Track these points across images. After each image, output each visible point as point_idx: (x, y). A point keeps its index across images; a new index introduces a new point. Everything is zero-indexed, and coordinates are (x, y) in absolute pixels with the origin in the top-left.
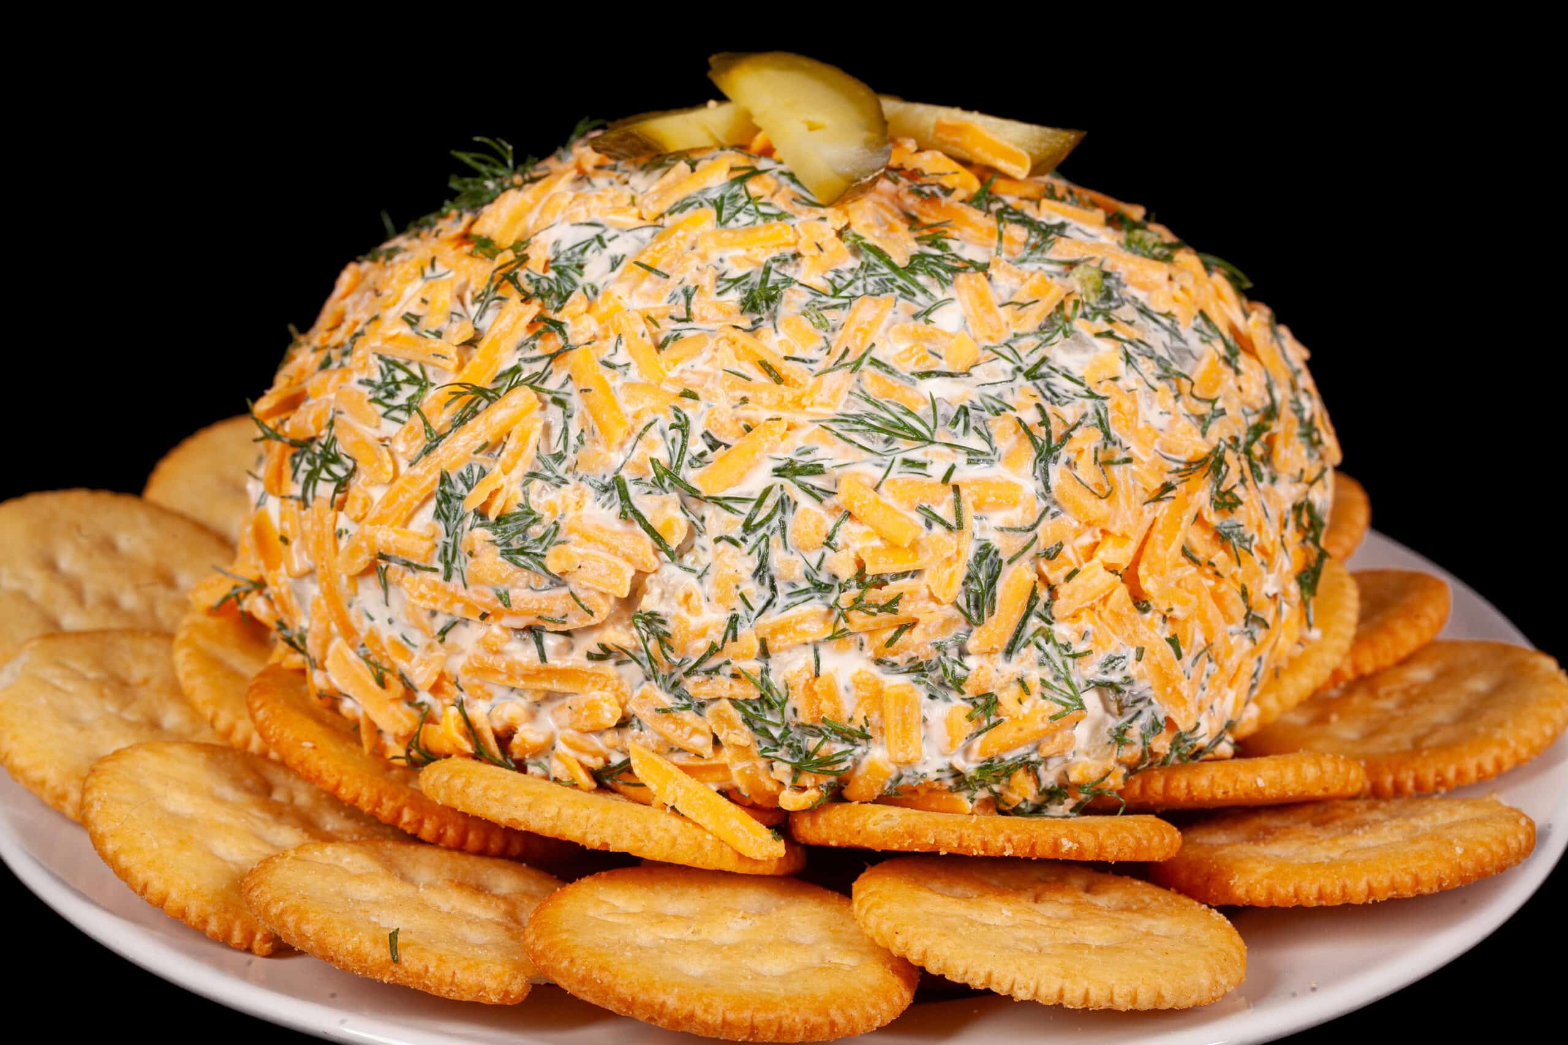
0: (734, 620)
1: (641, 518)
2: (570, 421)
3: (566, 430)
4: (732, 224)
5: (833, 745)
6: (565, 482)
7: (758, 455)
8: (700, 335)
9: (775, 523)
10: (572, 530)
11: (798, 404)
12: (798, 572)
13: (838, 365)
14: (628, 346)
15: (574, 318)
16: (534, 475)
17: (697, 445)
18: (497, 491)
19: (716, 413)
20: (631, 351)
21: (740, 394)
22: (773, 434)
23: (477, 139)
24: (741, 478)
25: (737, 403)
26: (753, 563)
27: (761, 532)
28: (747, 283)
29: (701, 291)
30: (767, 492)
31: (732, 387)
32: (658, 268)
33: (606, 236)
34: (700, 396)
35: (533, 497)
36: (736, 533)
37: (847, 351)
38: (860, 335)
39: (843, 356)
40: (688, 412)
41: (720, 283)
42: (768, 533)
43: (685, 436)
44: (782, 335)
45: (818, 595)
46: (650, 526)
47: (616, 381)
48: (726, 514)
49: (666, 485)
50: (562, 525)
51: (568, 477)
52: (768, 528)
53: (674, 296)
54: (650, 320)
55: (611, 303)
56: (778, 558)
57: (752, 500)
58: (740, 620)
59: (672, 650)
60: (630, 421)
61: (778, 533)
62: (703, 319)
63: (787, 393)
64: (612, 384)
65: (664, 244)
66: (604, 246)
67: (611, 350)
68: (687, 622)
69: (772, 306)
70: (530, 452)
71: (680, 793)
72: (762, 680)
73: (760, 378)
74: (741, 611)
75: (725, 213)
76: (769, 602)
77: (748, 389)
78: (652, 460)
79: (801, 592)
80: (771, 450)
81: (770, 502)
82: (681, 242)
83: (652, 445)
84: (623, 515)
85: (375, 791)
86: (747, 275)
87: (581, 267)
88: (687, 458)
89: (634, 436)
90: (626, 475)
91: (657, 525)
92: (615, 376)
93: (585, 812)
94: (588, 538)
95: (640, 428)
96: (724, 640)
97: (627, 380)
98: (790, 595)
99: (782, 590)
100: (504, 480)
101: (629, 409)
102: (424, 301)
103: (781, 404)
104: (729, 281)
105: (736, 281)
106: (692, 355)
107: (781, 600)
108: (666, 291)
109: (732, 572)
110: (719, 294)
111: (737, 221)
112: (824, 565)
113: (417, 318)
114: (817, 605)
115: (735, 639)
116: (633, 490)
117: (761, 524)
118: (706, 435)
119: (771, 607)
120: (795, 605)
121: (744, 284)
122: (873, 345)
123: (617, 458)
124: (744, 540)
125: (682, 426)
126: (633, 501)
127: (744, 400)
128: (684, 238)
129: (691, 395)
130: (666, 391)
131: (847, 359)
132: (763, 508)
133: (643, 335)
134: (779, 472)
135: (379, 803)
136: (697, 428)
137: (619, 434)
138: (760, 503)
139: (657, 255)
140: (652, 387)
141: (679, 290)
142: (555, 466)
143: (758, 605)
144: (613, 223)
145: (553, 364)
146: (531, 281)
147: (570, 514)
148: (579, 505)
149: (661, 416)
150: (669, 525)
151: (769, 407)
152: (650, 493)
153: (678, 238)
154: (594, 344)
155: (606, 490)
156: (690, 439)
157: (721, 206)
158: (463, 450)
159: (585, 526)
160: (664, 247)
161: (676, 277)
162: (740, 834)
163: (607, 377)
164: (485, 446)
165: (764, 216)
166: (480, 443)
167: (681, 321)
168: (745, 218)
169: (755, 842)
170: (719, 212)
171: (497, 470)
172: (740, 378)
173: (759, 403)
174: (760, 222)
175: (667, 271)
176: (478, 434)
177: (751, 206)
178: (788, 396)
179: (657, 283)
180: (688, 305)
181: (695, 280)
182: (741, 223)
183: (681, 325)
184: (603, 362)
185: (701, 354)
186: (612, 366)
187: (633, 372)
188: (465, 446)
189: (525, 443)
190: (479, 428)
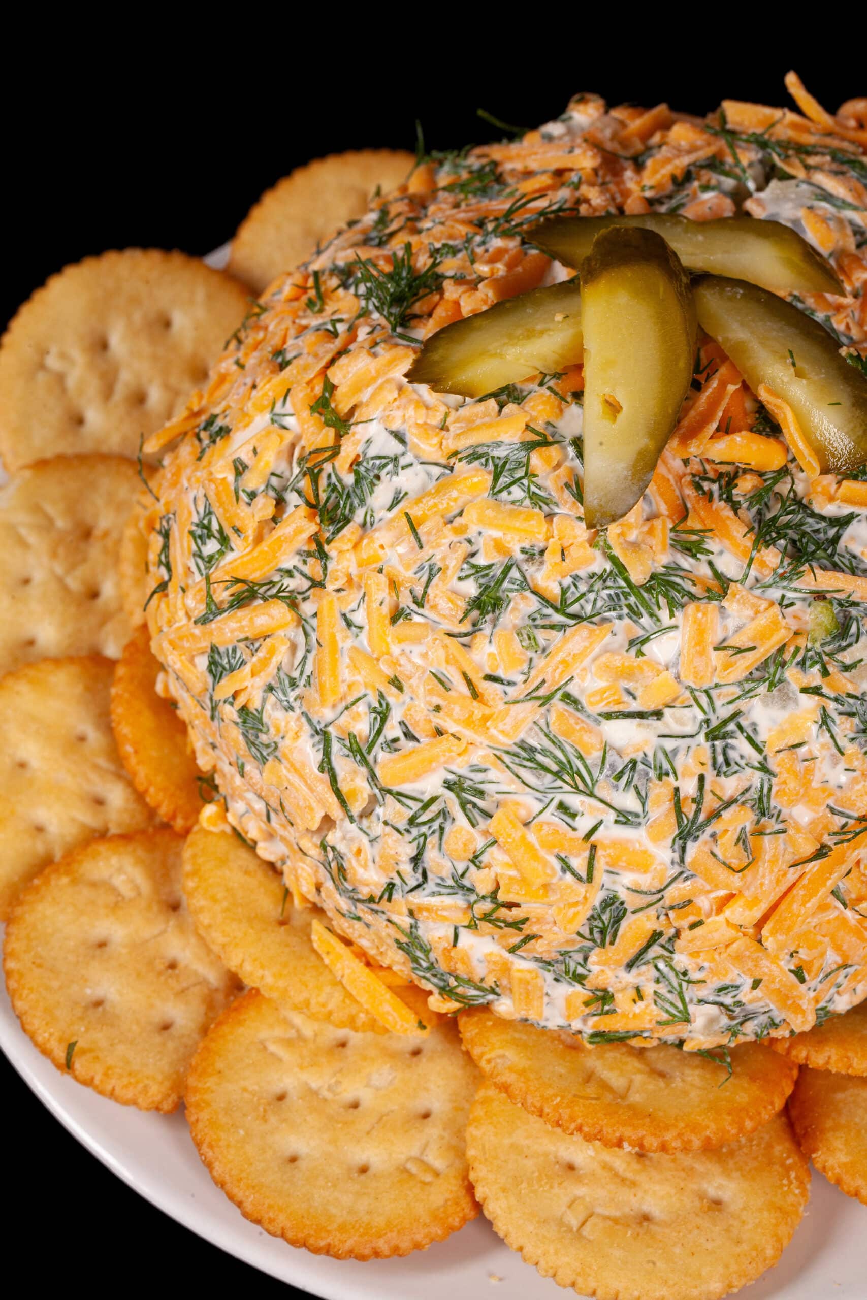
0: (391, 886)
1: (333, 779)
2: (309, 655)
3: (305, 658)
4: (504, 494)
5: (467, 990)
6: (292, 709)
7: (434, 765)
8: (426, 624)
9: (435, 826)
10: (286, 754)
11: (483, 725)
12: (446, 871)
13: (529, 697)
14: (368, 607)
15: (340, 551)
16: (271, 689)
17: (393, 730)
18: (245, 688)
19: (413, 710)
20: (369, 614)
21: (436, 701)
22: (451, 751)
24: (417, 777)
25: (431, 709)
26: (412, 851)
27: (424, 829)
28: (487, 575)
29: (444, 573)
30: (433, 800)
31: (430, 692)
32: (419, 531)
33: (403, 461)
34: (405, 688)
35: (268, 707)
36: (402, 824)
37: (543, 682)
38: (561, 667)
39: (538, 688)
40: (391, 700)
41: (466, 566)
42: (428, 833)
43: (383, 721)
44: (495, 646)
45: (461, 892)
46: (338, 789)
47: (346, 642)
48: (398, 806)
49: (358, 758)
50: (280, 745)
51: (296, 705)
52: (430, 827)
53: (421, 568)
54: (395, 586)
55: (372, 552)
56: (431, 856)
57: (421, 801)
58: (396, 887)
59: (346, 879)
60: (343, 688)
61: (437, 835)
62: (435, 606)
63: (478, 710)
64: (340, 645)
65: (440, 497)
66: (396, 472)
67: (354, 605)
68: (356, 868)
69: (497, 612)
70: (272, 669)
71: (347, 972)
72: (411, 933)
73: (460, 690)
74: (397, 881)
75: (503, 481)
76: (418, 886)
77: (445, 699)
78: (350, 731)
79: (446, 887)
80: (445, 762)
81: (435, 808)
82: (452, 504)
83: (356, 717)
84: (322, 765)
85: (172, 807)
86: (490, 567)
87: (373, 485)
88: (381, 740)
89: (344, 704)
90: (333, 731)
91: (344, 788)
92: (347, 637)
94: (295, 768)
95: (350, 699)
96: (381, 898)
97: (356, 643)
98: (438, 885)
99: (432, 879)
100: (248, 683)
101: (346, 674)
102: (255, 451)
103: (469, 722)
104: (474, 566)
105: (479, 569)
106: (413, 641)
107: (430, 886)
108: (415, 562)
109: (393, 852)
110: (459, 579)
111: (510, 493)
112: (467, 875)
113: (245, 467)
114: (459, 901)
115: (389, 900)
116: (336, 746)
117: (424, 823)
118: (403, 724)
119: (420, 889)
120: (440, 894)
121: (483, 576)
122: (572, 679)
123: (328, 715)
124: (408, 831)
125: (382, 714)
126: (333, 758)
127: (438, 709)
128: (455, 500)
129: (396, 683)
130: (381, 671)
131: (541, 691)
132: (427, 812)
133: (381, 604)
134: (449, 786)
135: (174, 817)
136: (396, 716)
137: (331, 700)
138: (426, 806)
139: (427, 512)
140: (373, 662)
141: (425, 566)
142: (289, 690)
143: (413, 883)
144: (414, 446)
145: (312, 590)
146: (329, 485)
147: (288, 741)
148: (297, 736)
149: (370, 694)
150: (354, 792)
151: (457, 721)
152: (348, 756)
154: (343, 593)
155: (317, 733)
156: (388, 725)
157: (501, 472)
158: (229, 635)
159: (296, 757)
160: (435, 505)
161: (427, 551)
162: (390, 1018)
163: (339, 636)
164: (246, 639)
165: (533, 496)
166: (242, 636)
167: (415, 602)
168: (517, 492)
169: (402, 1026)
170: (496, 479)
171: (247, 669)
172: (440, 686)
173: (450, 715)
174: (527, 502)
175: (423, 539)
176: (243, 627)
177: (525, 482)
178: (478, 714)
179: (413, 549)
180: (427, 586)
181: (444, 559)
182: (512, 498)
183: (414, 607)
184: (344, 615)
185: (420, 644)
186: (349, 624)
187: (364, 636)
188: (232, 631)
189: (270, 658)
190: (244, 623)
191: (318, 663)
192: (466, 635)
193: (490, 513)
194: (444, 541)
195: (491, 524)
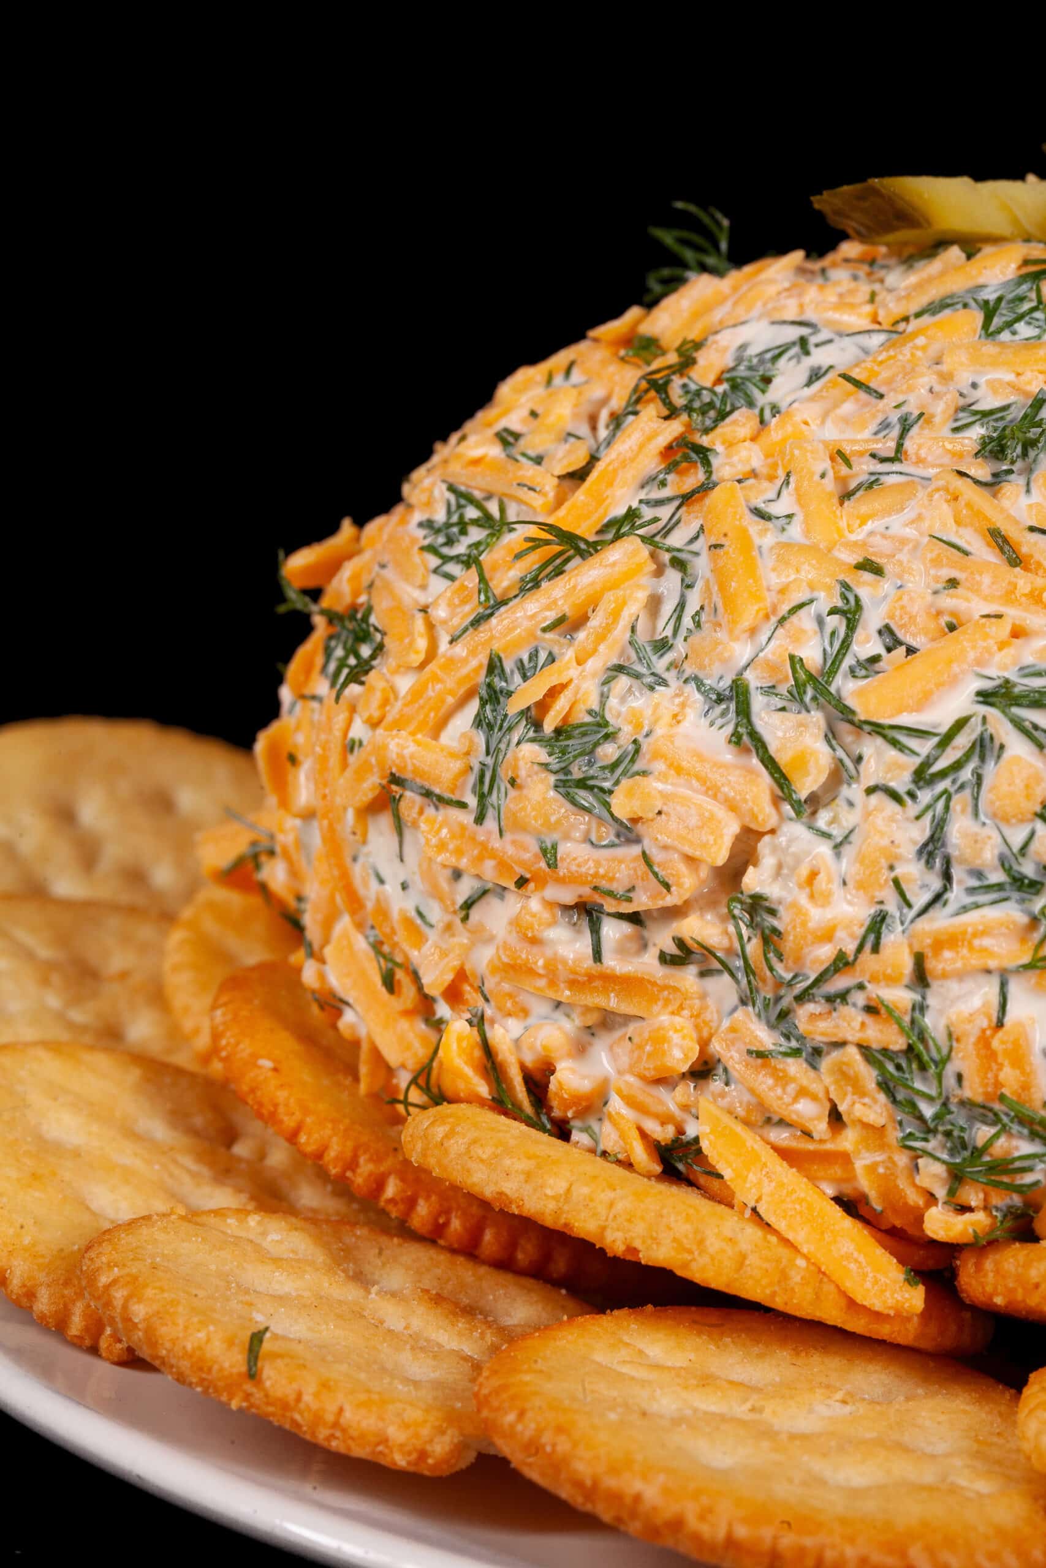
0: (878, 923)
1: (759, 745)
2: (688, 592)
3: (681, 606)
4: (1005, 336)
5: (1015, 1142)
6: (664, 683)
7: (956, 669)
8: (908, 483)
9: (966, 774)
10: (657, 755)
12: (989, 855)
14: (797, 489)
15: (730, 445)
16: (620, 669)
17: (866, 644)
18: (563, 687)
19: (906, 598)
20: (800, 498)
21: (947, 573)
22: (986, 637)
23: (679, 205)
24: (923, 701)
25: (939, 586)
26: (920, 832)
27: (941, 786)
28: (1002, 418)
29: (929, 422)
30: (960, 725)
31: (937, 562)
32: (872, 385)
33: (813, 340)
34: (887, 570)
35: (613, 702)
36: (901, 782)
40: (863, 593)
41: (961, 415)
42: (952, 790)
43: (852, 627)
44: (1036, 496)
45: (1016, 895)
46: (771, 759)
47: (766, 538)
48: (892, 753)
49: (807, 698)
50: (644, 748)
51: (670, 676)
52: (954, 782)
53: (885, 425)
54: (841, 456)
55: (789, 429)
56: (961, 829)
57: (935, 735)
58: (888, 920)
59: (780, 957)
60: (770, 598)
61: (967, 793)
62: (920, 461)
63: (1023, 581)
64: (757, 541)
65: (892, 353)
66: (807, 353)
67: (772, 495)
68: (806, 914)
69: (1031, 454)
70: (621, 632)
71: (767, 1188)
72: (913, 1021)
73: (983, 552)
74: (892, 906)
75: (997, 321)
76: (937, 898)
77: (963, 568)
78: (792, 658)
79: (989, 888)
80: (979, 662)
81: (963, 741)
82: (919, 354)
83: (798, 637)
84: (736, 739)
85: (350, 1144)
86: (1005, 408)
87: (767, 380)
88: (848, 661)
89: (774, 619)
90: (753, 679)
91: (783, 759)
92: (766, 530)
93: (607, 1195)
94: (679, 770)
95: (784, 609)
96: (860, 949)
97: (783, 538)
98: (971, 891)
99: (960, 882)
100: (573, 672)
101: (772, 577)
102: (534, 414)
103: (1009, 596)
104: (976, 413)
105: (985, 414)
106: (888, 512)
107: (956, 895)
108: (874, 416)
109: (885, 842)
110: (956, 430)
111: (1014, 333)
112: (1034, 846)
113: (517, 436)
114: (1012, 912)
115: (876, 949)
116: (758, 702)
117: (943, 774)
118: (886, 631)
119: (938, 905)
120: (977, 906)
121: (996, 420)
123: (742, 652)
124: (912, 795)
125: (849, 616)
126: (756, 719)
127: (953, 583)
128: (924, 348)
129: (871, 568)
130: (837, 560)
132: (949, 750)
133: (823, 476)
134: (985, 697)
135: (352, 1164)
136: (873, 619)
137: (749, 615)
138: (946, 740)
139: (876, 368)
140: (821, 553)
141: (894, 417)
142: (654, 658)
143: (920, 900)
144: (829, 323)
145: (684, 509)
146: (687, 392)
147: (661, 731)
148: (677, 719)
149: (822, 595)
150: (802, 760)
151: (989, 598)
152: (783, 709)
153: (916, 348)
154: (750, 483)
155: (720, 699)
156: (859, 635)
157: (996, 312)
158: (523, 628)
160: (891, 357)
162: (853, 1266)
163: (750, 533)
164: (560, 621)
166: (554, 615)
167: (884, 462)
168: (1026, 330)
169: (876, 1281)
170: (987, 319)
171: (565, 660)
172: (953, 550)
173: (976, 590)
175: (881, 390)
176: (553, 603)
178: (1023, 587)
179: (866, 405)
180: (901, 442)
181: (923, 406)
182: (1019, 338)
183: (884, 467)
184: (755, 511)
185: (904, 510)
186: (765, 517)
187: (795, 527)
188: (532, 620)
189: (621, 610)
190: (556, 595)
191: (714, 588)
193: (989, 350)
195: (996, 363)
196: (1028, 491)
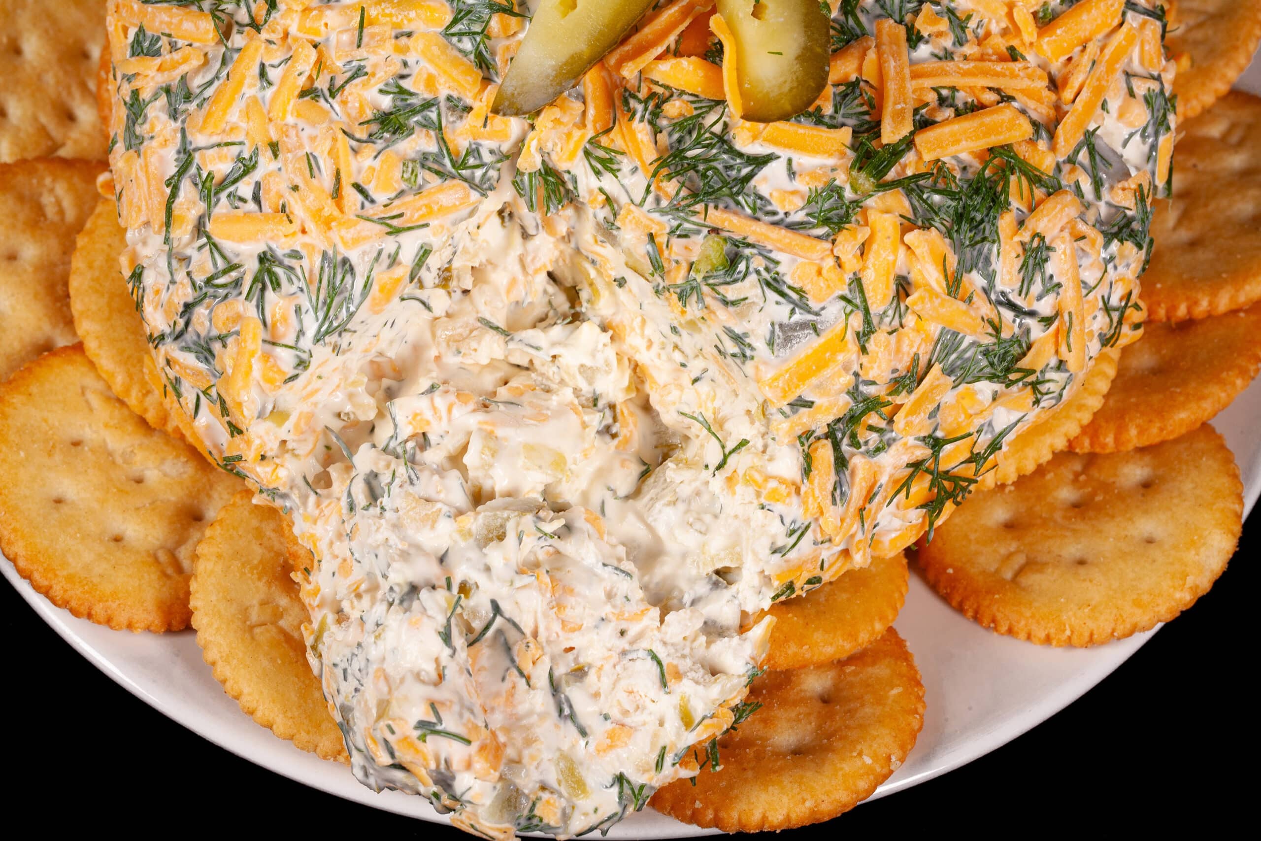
1: (174, 195)
2: (214, 82)
3: (209, 84)
4: (455, 40)
6: (175, 119)
8: (328, 112)
10: (145, 154)
11: (327, 223)
13: (382, 221)
14: (287, 70)
16: (167, 90)
17: (245, 187)
19: (273, 179)
20: (284, 76)
21: (298, 181)
25: (290, 185)
26: (189, 298)
28: (406, 100)
29: (369, 79)
31: (297, 171)
32: (365, 31)
34: (280, 156)
35: (157, 104)
37: (401, 215)
38: (423, 210)
39: (393, 217)
40: (262, 160)
41: (392, 82)
43: (244, 174)
44: (377, 163)
47: (251, 88)
50: (147, 142)
51: (180, 117)
53: (350, 64)
54: (320, 65)
55: (316, 24)
56: (201, 312)
57: (230, 261)
60: (226, 126)
62: (344, 103)
63: (330, 208)
64: (245, 89)
65: (395, 12)
67: (276, 62)
69: (396, 135)
70: (181, 72)
75: (456, 27)
77: (306, 183)
78: (212, 169)
80: (274, 236)
82: (405, 22)
83: (223, 157)
84: (171, 178)
86: (412, 94)
88: (231, 190)
90: (197, 157)
91: (176, 213)
92: (257, 84)
95: (227, 139)
97: (259, 95)
100: (150, 73)
101: (234, 116)
103: (315, 214)
104: (399, 86)
105: (401, 91)
106: (309, 121)
108: (348, 56)
110: (380, 91)
111: (460, 40)
116: (191, 170)
121: (402, 99)
122: (427, 225)
123: (203, 140)
125: (247, 167)
126: (184, 179)
127: (295, 188)
128: (410, 20)
129: (274, 148)
130: (267, 131)
131: (395, 222)
133: (300, 74)
136: (257, 175)
138: (229, 269)
141: (355, 64)
142: (182, 100)
145: (248, 28)
148: (165, 143)
149: (247, 144)
150: (182, 220)
151: (305, 208)
154: (273, 46)
155: (184, 151)
156: (246, 179)
157: (462, 18)
158: (157, 24)
159: (153, 160)
160: (391, 15)
161: (362, 52)
163: (248, 81)
165: (479, 56)
166: (167, 31)
167: (329, 90)
168: (467, 44)
170: (455, 21)
171: (158, 61)
172: (308, 170)
173: (302, 199)
174: (472, 57)
175: (365, 40)
176: (171, 23)
177: (478, 39)
178: (327, 212)
179: (352, 43)
180: (347, 82)
181: (375, 66)
182: (460, 45)
183: (327, 93)
184: (263, 66)
185: (314, 126)
186: (263, 74)
187: (269, 92)
188: (161, 22)
189: (181, 64)
190: (175, 21)
191: (218, 92)
192: (359, 141)
193: (435, 50)
194: (383, 53)
195: (431, 61)
196: (376, 157)
